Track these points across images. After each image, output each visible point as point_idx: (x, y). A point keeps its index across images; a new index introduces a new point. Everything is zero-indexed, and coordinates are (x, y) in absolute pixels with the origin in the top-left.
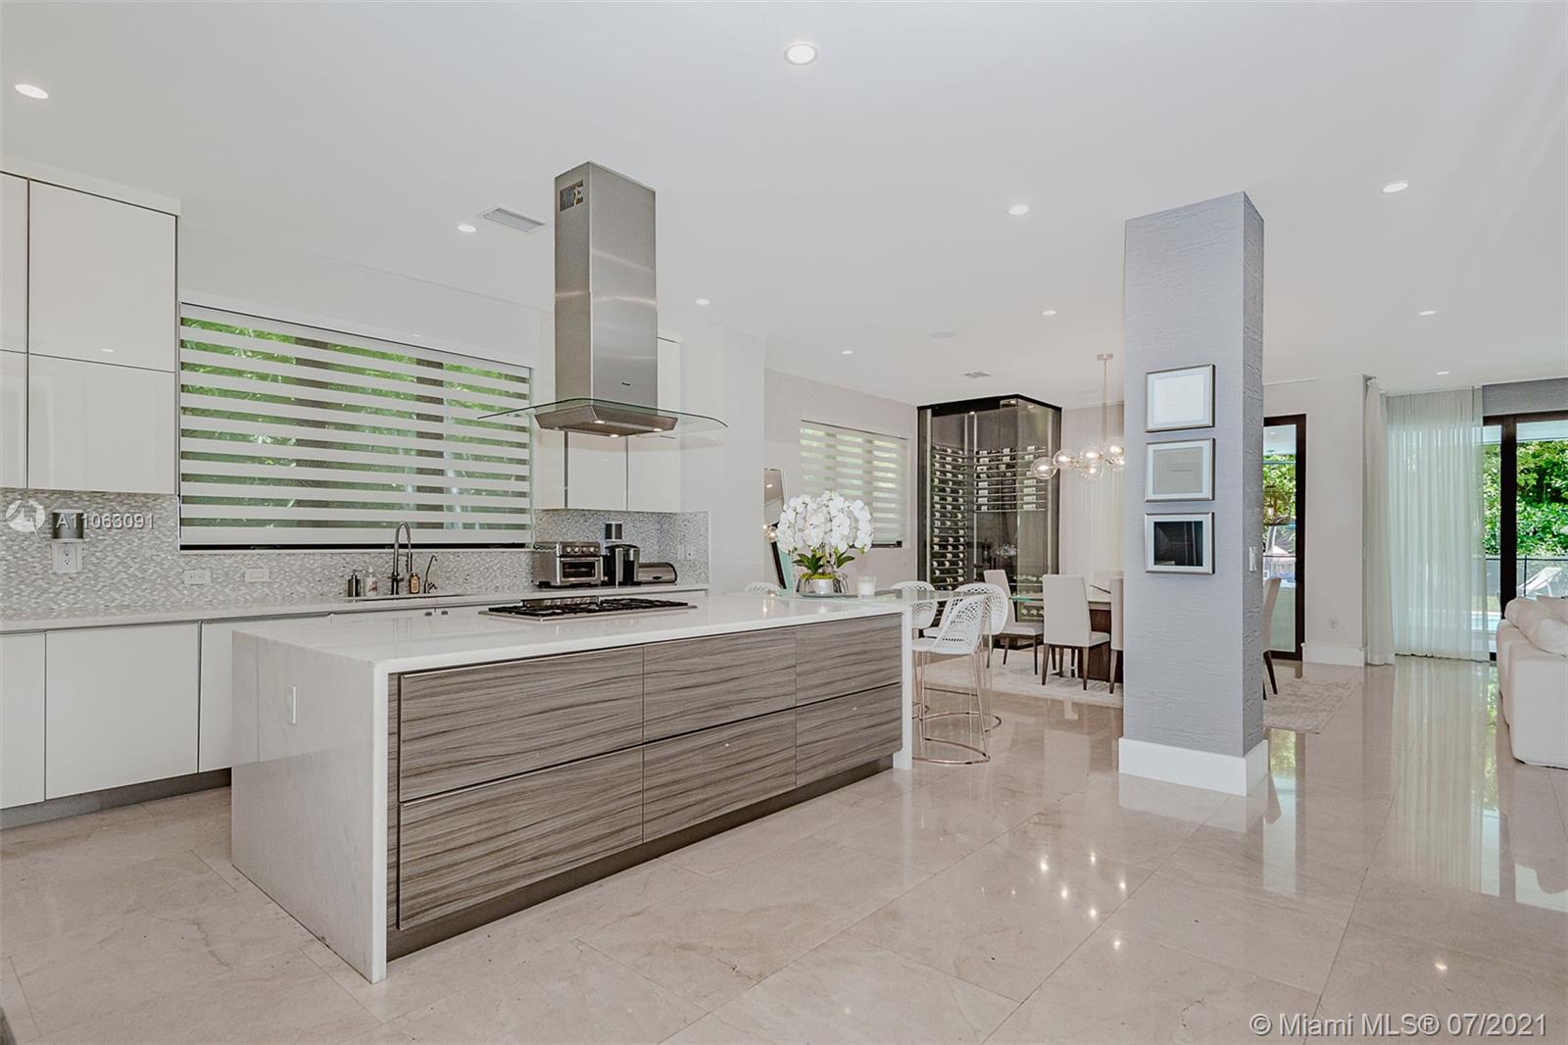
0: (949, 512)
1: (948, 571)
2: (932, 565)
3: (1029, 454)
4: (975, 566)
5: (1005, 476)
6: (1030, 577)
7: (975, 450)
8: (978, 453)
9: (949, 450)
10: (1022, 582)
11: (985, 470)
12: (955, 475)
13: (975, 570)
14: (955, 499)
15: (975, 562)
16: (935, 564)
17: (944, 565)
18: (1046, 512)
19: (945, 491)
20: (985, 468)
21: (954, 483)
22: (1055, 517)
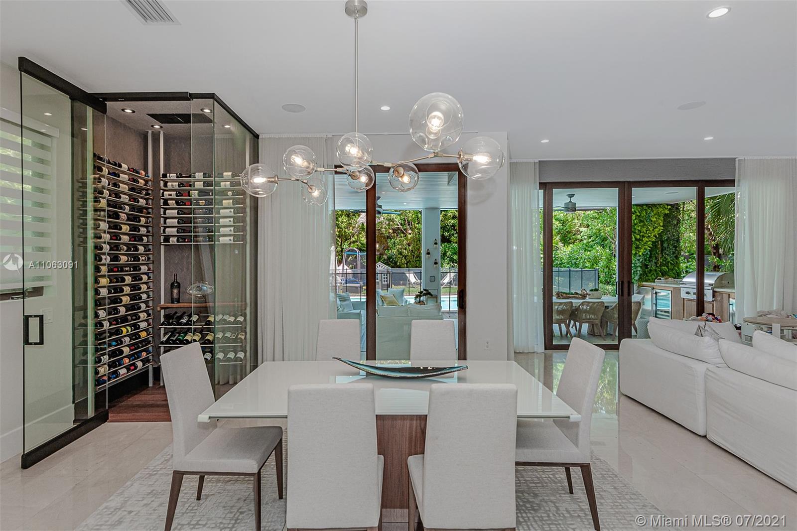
0: (124, 244)
1: (124, 319)
2: (96, 315)
3: (226, 181)
4: (162, 308)
5: (198, 204)
6: (226, 317)
7: (162, 172)
8: (165, 176)
9: (125, 167)
10: (220, 322)
11: (174, 196)
12: (132, 198)
13: (162, 311)
14: (134, 228)
15: (162, 302)
16: (102, 314)
17: (118, 312)
18: (244, 246)
19: (118, 217)
20: (174, 193)
21: (132, 208)
22: (253, 252)
